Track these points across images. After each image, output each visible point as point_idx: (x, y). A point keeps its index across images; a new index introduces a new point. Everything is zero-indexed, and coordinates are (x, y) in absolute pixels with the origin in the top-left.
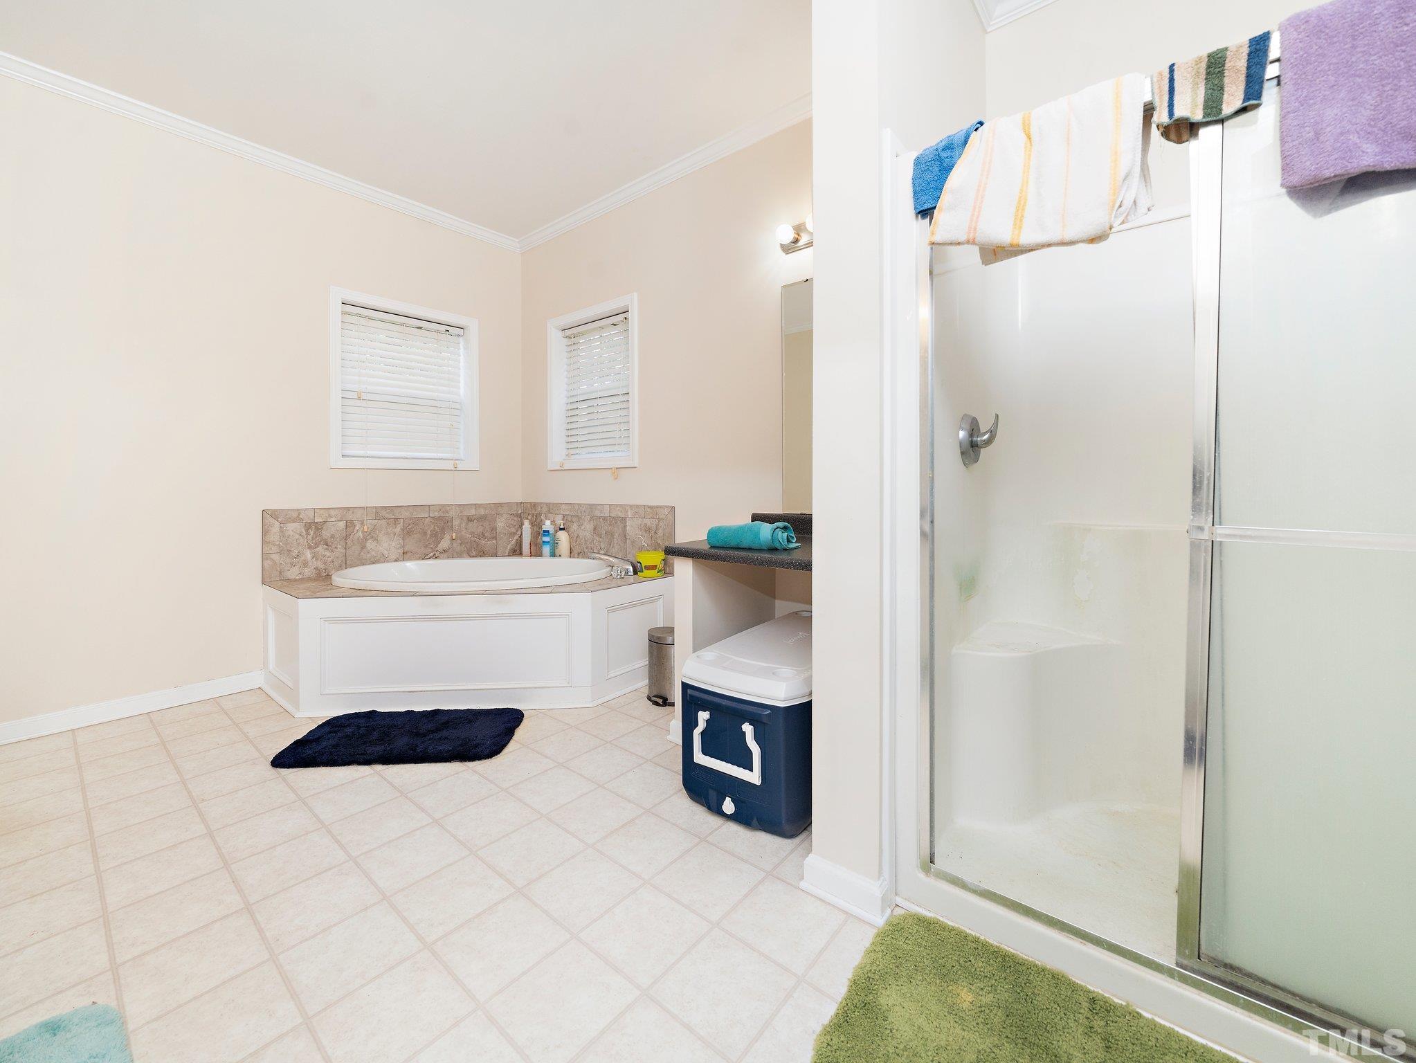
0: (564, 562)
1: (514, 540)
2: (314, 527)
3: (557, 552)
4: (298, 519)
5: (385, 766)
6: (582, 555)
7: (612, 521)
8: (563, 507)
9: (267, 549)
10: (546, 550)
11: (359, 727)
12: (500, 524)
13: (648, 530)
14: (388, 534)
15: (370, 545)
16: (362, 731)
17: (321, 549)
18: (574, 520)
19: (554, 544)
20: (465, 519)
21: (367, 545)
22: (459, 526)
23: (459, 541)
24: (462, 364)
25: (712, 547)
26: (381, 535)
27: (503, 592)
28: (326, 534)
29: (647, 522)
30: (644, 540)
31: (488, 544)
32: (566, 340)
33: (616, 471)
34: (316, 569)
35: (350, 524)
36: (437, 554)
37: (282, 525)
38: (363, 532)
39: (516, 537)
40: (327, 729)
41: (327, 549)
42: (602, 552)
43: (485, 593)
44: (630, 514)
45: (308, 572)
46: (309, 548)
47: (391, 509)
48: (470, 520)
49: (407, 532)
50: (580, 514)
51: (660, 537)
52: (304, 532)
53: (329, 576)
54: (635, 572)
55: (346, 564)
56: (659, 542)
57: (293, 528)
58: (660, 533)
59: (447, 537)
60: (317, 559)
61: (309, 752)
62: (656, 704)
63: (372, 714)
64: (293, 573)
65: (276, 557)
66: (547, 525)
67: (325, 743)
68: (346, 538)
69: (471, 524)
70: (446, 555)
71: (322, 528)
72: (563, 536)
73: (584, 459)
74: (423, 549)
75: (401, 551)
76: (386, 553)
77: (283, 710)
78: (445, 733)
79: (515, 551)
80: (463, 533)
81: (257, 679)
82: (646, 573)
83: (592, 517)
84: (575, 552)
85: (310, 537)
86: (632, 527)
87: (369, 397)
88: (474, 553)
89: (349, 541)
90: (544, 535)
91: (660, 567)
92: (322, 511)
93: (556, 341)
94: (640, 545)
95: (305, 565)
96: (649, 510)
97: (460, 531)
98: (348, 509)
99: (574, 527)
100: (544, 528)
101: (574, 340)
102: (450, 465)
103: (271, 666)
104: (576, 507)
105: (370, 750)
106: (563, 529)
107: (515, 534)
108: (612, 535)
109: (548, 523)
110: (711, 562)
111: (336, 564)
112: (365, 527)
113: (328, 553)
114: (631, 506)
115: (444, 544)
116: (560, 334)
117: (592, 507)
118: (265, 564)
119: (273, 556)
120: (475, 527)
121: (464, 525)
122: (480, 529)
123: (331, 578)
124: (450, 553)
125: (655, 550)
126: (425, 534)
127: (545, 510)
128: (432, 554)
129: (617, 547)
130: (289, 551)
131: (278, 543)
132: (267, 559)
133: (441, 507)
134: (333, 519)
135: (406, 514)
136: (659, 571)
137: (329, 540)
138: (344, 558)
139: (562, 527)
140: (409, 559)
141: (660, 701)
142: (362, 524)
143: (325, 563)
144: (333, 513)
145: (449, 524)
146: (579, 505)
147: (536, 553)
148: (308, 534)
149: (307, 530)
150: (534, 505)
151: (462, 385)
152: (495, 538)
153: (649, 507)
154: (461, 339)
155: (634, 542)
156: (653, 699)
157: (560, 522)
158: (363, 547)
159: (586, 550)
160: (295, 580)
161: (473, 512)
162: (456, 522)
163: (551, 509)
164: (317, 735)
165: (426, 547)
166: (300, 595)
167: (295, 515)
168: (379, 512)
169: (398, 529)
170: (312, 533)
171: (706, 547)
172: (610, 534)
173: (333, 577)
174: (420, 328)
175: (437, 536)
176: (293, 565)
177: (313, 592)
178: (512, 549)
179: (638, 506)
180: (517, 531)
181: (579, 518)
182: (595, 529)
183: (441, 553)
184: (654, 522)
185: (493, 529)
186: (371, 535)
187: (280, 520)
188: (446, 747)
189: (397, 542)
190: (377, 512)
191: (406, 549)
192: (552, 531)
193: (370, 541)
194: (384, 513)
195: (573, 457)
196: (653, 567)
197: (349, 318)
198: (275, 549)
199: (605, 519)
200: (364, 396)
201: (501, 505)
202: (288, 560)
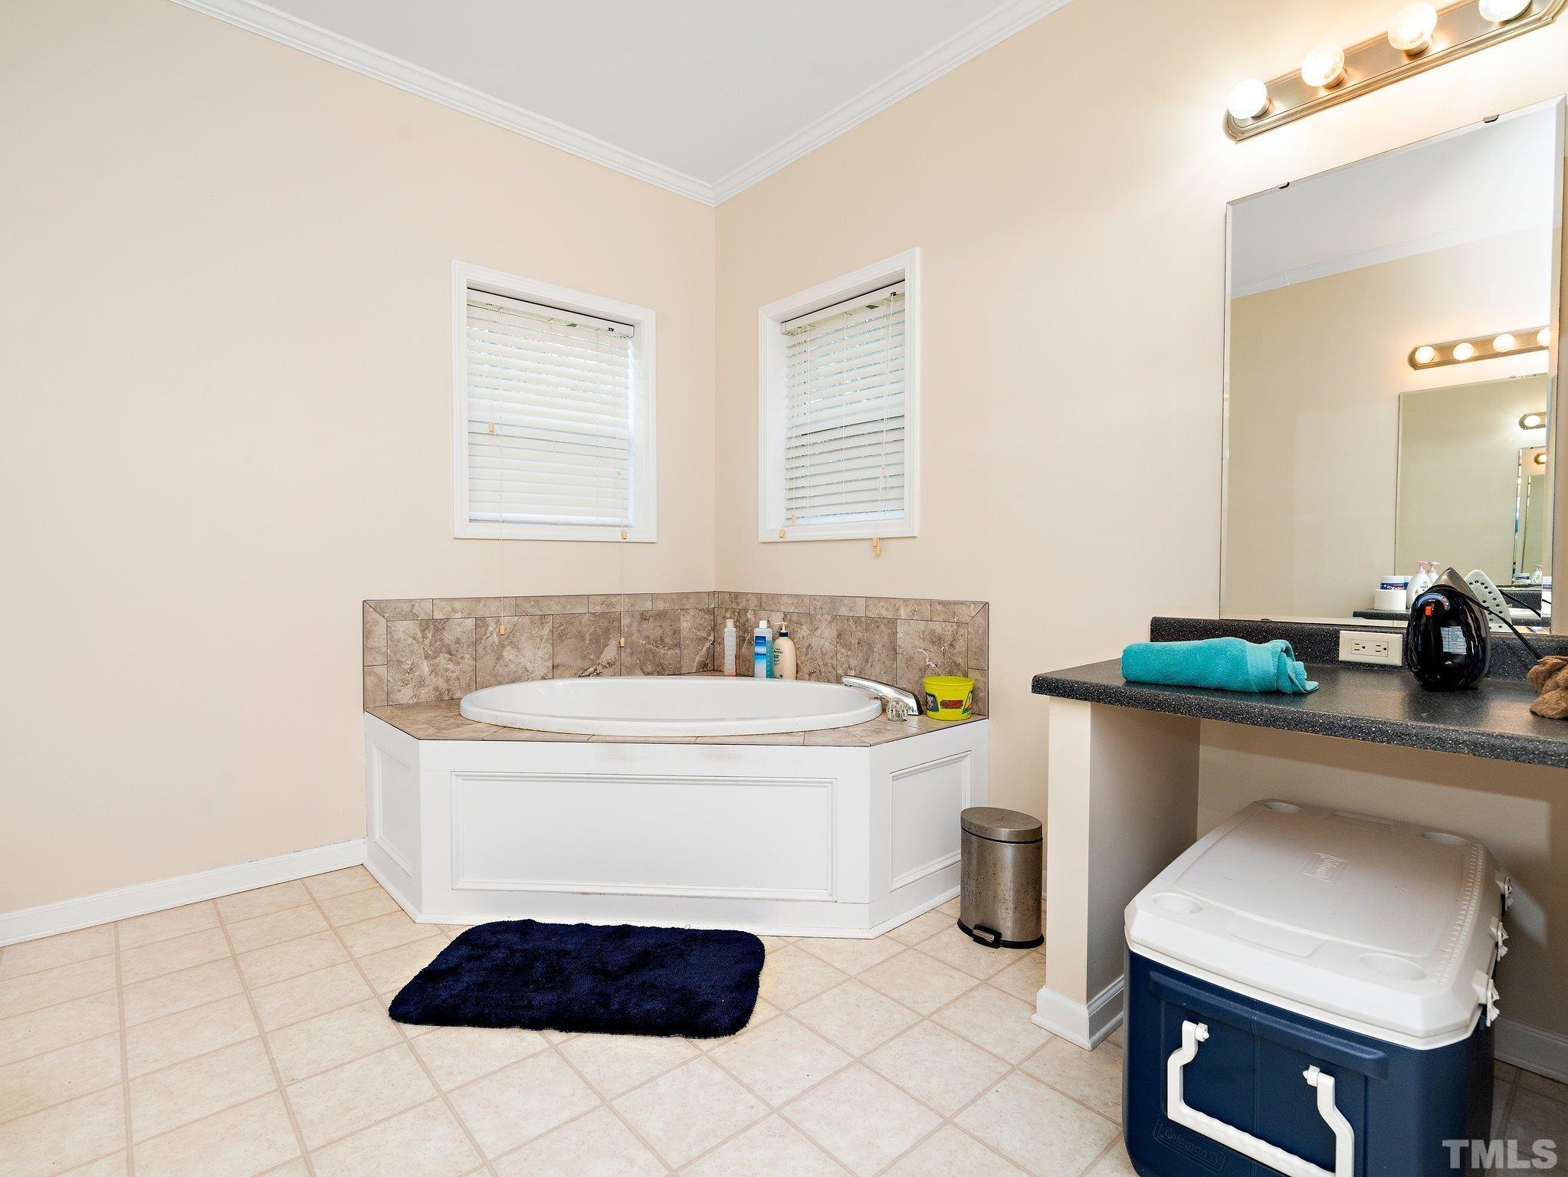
0: (788, 687)
1: (705, 649)
2: (433, 626)
3: (777, 670)
4: (412, 615)
5: (564, 1034)
6: (815, 675)
7: (872, 623)
8: (785, 599)
9: (369, 659)
10: (761, 666)
11: (513, 952)
12: (685, 625)
13: (937, 640)
14: (532, 638)
15: (509, 654)
16: (518, 959)
17: (442, 660)
18: (803, 620)
19: (773, 658)
20: (637, 616)
21: (505, 654)
22: (630, 626)
23: (629, 650)
24: (631, 381)
25: (1129, 683)
26: (523, 639)
27: (727, 740)
28: (449, 637)
29: (938, 627)
30: (931, 657)
31: (668, 654)
32: (787, 337)
33: (878, 544)
34: (436, 689)
35: (481, 622)
36: (600, 669)
37: (389, 624)
38: (499, 634)
39: (708, 644)
40: (464, 950)
41: (450, 660)
42: (853, 673)
43: (696, 741)
44: (903, 613)
45: (425, 694)
46: (426, 658)
47: (536, 600)
48: (644, 617)
49: (558, 636)
50: (812, 612)
51: (959, 652)
52: (420, 635)
53: (454, 703)
54: (921, 712)
55: (477, 684)
56: (959, 660)
57: (405, 629)
58: (961, 645)
59: (613, 643)
60: (437, 675)
61: (444, 994)
62: (979, 940)
63: (528, 925)
64: (405, 695)
65: (382, 671)
66: (762, 629)
67: (466, 979)
68: (476, 643)
69: (645, 624)
70: (611, 670)
71: (444, 629)
72: (785, 645)
73: (818, 524)
74: (580, 660)
75: (550, 664)
76: (529, 666)
77: (398, 908)
78: (648, 975)
79: (705, 665)
80: (634, 638)
81: (355, 852)
82: (944, 713)
83: (834, 618)
84: (805, 670)
85: (427, 642)
86: (908, 636)
87: (507, 431)
88: (650, 668)
89: (480, 649)
90: (757, 644)
91: (967, 704)
92: (443, 603)
93: (771, 339)
94: (922, 664)
95: (421, 683)
96: (939, 608)
97: (630, 635)
98: (478, 600)
99: (804, 631)
100: (758, 632)
101: (800, 338)
102: (615, 535)
103: (378, 833)
104: (807, 601)
105: (538, 999)
106: (785, 635)
107: (705, 639)
108: (870, 647)
109: (763, 624)
110: (1140, 712)
111: (463, 682)
112: (502, 627)
113: (451, 666)
114: (906, 601)
115: (609, 653)
116: (778, 329)
117: (835, 600)
118: (368, 682)
119: (377, 669)
120: (652, 629)
121: (635, 625)
122: (658, 632)
123: (458, 705)
124: (617, 669)
125: (951, 673)
126: (583, 638)
127: (753, 603)
128: (592, 669)
129: (878, 666)
130: (399, 662)
131: (385, 649)
132: (370, 674)
133: (604, 598)
134: (459, 615)
135: (556, 608)
136: (965, 711)
137: (453, 647)
138: (473, 673)
139: (784, 631)
140: (562, 677)
141: (990, 938)
142: (498, 623)
143: (448, 681)
144: (457, 605)
145: (616, 624)
146: (813, 597)
147: (744, 670)
148: (424, 637)
149: (423, 631)
150: (735, 596)
151: (631, 412)
152: (678, 645)
153: (941, 603)
154: (629, 342)
155: (911, 658)
156: (976, 932)
157: (778, 621)
158: (499, 657)
159: (823, 669)
160: (409, 707)
161: (648, 606)
162: (625, 621)
163: (765, 602)
164: (453, 961)
165: (584, 658)
166: (420, 734)
167: (406, 608)
168: (520, 605)
169: (546, 631)
170: (430, 635)
171: (1119, 682)
172: (867, 646)
173: (464, 703)
174: (574, 325)
175: (599, 642)
176: (405, 683)
177: (439, 729)
178: (701, 662)
179: (918, 601)
180: (709, 635)
181: (811, 618)
182: (839, 636)
183: (604, 667)
184: (949, 628)
185: (676, 632)
186: (509, 640)
187: (386, 615)
188: (656, 1005)
189: (544, 651)
190: (517, 606)
191: (557, 661)
192: (769, 638)
193: (508, 648)
194: (527, 607)
195: (800, 522)
196: (955, 704)
197: (476, 312)
198: (380, 659)
199: (857, 620)
200: (498, 430)
201: (685, 595)
202: (398, 676)
